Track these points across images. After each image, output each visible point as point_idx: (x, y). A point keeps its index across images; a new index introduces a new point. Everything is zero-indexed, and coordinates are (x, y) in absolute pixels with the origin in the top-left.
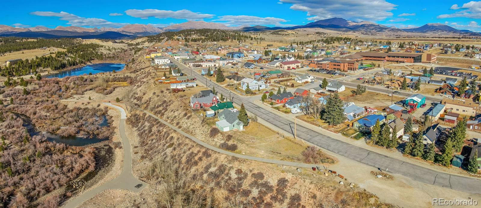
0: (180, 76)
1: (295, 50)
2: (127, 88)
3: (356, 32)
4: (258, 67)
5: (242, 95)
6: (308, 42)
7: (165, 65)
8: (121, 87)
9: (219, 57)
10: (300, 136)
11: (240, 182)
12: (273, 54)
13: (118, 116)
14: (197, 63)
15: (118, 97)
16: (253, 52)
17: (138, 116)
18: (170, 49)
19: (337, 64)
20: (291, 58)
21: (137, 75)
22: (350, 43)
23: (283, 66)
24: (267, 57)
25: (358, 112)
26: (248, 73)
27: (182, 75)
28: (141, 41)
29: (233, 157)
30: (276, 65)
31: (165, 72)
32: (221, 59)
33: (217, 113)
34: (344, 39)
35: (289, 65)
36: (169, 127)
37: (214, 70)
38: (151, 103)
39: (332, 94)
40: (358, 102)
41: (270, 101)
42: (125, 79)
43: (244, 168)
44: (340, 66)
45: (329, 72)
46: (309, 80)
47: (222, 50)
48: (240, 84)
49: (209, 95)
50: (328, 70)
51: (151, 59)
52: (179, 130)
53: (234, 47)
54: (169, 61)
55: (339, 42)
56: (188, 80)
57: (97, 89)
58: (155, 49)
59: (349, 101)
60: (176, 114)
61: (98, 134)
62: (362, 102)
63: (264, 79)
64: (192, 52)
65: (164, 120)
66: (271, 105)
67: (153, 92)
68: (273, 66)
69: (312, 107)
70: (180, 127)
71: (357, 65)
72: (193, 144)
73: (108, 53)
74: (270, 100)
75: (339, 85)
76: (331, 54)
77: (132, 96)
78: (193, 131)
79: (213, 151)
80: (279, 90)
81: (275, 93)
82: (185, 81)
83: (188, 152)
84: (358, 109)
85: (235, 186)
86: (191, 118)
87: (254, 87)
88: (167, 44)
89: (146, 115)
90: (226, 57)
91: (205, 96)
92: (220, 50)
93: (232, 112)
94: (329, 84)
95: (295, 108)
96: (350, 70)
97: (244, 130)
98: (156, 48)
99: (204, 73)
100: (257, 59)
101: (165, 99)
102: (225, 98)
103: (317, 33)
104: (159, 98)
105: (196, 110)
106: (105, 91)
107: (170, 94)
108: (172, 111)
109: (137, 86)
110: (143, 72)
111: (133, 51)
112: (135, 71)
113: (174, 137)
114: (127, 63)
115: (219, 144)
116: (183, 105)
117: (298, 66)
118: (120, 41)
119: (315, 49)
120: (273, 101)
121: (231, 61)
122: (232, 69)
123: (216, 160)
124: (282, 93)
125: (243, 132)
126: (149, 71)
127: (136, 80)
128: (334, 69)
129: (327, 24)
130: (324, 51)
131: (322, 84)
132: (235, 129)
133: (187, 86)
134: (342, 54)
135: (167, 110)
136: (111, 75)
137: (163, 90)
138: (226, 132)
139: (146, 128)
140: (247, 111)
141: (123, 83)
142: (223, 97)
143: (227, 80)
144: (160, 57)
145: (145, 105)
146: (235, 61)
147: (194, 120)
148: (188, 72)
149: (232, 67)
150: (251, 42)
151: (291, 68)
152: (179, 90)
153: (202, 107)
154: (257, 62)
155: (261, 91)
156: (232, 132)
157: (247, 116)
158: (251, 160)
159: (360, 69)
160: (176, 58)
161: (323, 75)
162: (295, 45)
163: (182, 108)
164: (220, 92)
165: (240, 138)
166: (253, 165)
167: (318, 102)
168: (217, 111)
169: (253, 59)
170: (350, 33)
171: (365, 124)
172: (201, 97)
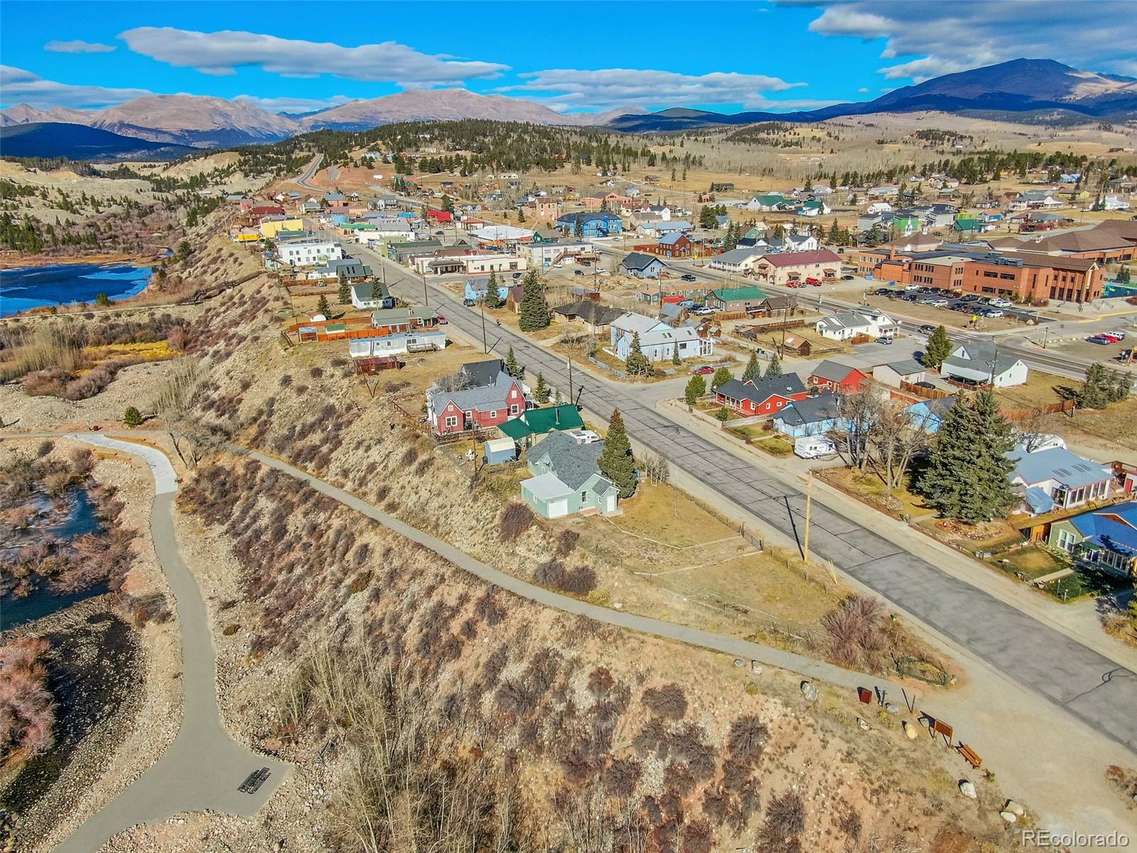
0: (384, 308)
1: (821, 209)
2: (169, 365)
3: (1115, 127)
4: (675, 274)
5: (613, 377)
6: (880, 174)
7: (320, 268)
8: (143, 361)
9: (530, 233)
10: (824, 551)
11: (605, 725)
12: (734, 223)
13: (142, 486)
14: (447, 258)
15: (131, 403)
16: (657, 213)
17: (228, 473)
18: (337, 200)
19: (999, 270)
20: (804, 239)
21: (208, 310)
22: (1079, 180)
23: (771, 269)
24: (712, 234)
25: (1076, 481)
26: (638, 295)
27: (391, 304)
28: (210, 170)
29: (582, 618)
30: (742, 267)
31: (322, 295)
32: (539, 240)
33: (523, 448)
34: (1051, 161)
35: (794, 269)
36: (350, 509)
37: (512, 284)
38: (274, 418)
39: (969, 393)
40: (1085, 437)
41: (717, 405)
42: (159, 330)
43: (619, 665)
44: (1012, 278)
45: (961, 304)
46: (873, 330)
47: (539, 206)
48: (605, 337)
49: (494, 381)
50: (957, 295)
51: (263, 246)
52: (389, 520)
53: (586, 193)
54: (338, 252)
55: (1023, 174)
56: (415, 325)
57: (29, 380)
58: (277, 201)
59: (1042, 428)
60: (375, 455)
61: (55, 574)
62: (1101, 441)
63: (695, 320)
64: (427, 214)
65: (333, 484)
66: (719, 418)
67: (279, 374)
68: (732, 268)
69: (879, 439)
70: (392, 507)
71: (1097, 278)
72: (442, 570)
73: (63, 223)
74: (715, 400)
75: (1004, 356)
76: (980, 225)
77: (196, 396)
78: (442, 520)
79: (514, 594)
80: (753, 364)
81: (738, 373)
82: (403, 328)
83: (426, 606)
84: (1082, 468)
85: (586, 743)
86: (431, 468)
87: (658, 348)
88: (323, 183)
89: (259, 468)
90: (556, 234)
91: (478, 385)
92: (533, 205)
93: (579, 443)
94: (958, 353)
95: (809, 435)
96: (1061, 297)
97: (621, 513)
98: (280, 197)
99: (472, 294)
100: (671, 239)
101: (332, 401)
102: (554, 390)
103: (924, 135)
104: (305, 397)
105: (448, 439)
106: (72, 387)
107: (346, 381)
108: (359, 444)
109: (214, 356)
110: (232, 298)
111: (182, 214)
112: (201, 296)
113: (371, 546)
114: (159, 263)
115: (535, 567)
116: (399, 419)
117: (829, 275)
118: (116, 166)
119: (906, 205)
120: (729, 405)
121: (573, 249)
122: (579, 277)
123: (524, 631)
124: (762, 374)
125: (616, 519)
126: (259, 292)
127: (208, 333)
128: (985, 290)
129: (977, 91)
130: (948, 212)
131: (925, 352)
132: (588, 507)
133: (414, 347)
134: (1028, 227)
135: (340, 443)
136: (90, 316)
137: (319, 365)
138: (556, 522)
139: (264, 521)
140: (631, 440)
141: (150, 345)
142: (547, 387)
143: (560, 319)
144: (300, 233)
145: (253, 430)
146: (588, 248)
147: (442, 476)
148: (414, 293)
149: (578, 272)
150: (651, 171)
151: (803, 279)
152: (382, 365)
153: (470, 427)
154: (669, 253)
155: (684, 365)
156: (578, 520)
157: (633, 460)
158: (643, 634)
159: (1112, 295)
160: (364, 237)
161: (936, 314)
162: (821, 188)
163: (395, 431)
164: (533, 368)
165: (604, 545)
166: (652, 657)
167: (903, 420)
168: (524, 439)
169: (656, 242)
170: (1084, 131)
171: (1105, 540)
172: (464, 387)
